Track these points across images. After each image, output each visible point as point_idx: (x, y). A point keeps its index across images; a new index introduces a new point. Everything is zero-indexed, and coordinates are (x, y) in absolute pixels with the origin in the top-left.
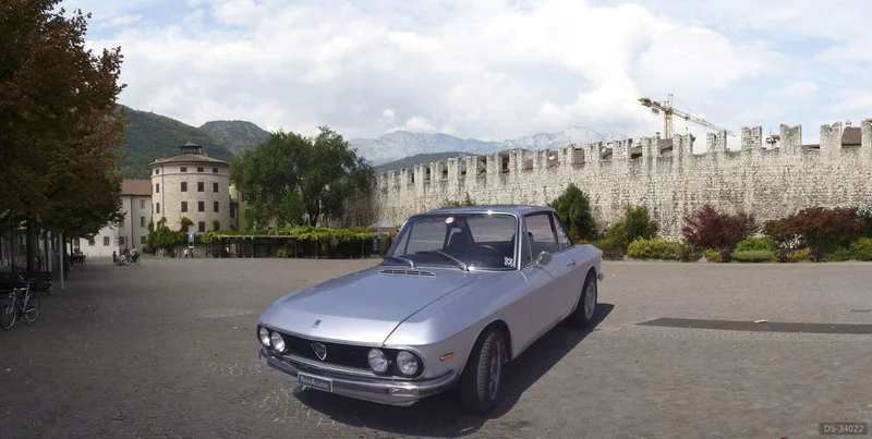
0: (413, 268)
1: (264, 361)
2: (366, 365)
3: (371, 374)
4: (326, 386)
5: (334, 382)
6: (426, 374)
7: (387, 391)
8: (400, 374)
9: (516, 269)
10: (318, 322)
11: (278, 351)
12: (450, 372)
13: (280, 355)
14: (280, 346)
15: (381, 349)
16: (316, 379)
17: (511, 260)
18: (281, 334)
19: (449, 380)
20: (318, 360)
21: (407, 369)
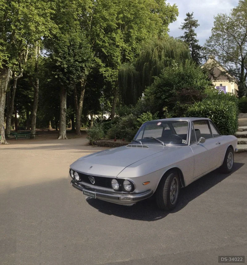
0: (141, 145)
1: (72, 184)
2: (110, 186)
3: (113, 190)
4: (94, 196)
5: (97, 194)
6: (136, 191)
7: (118, 198)
8: (125, 190)
9: (187, 145)
10: (91, 167)
11: (76, 180)
12: (149, 190)
13: (78, 182)
14: (78, 178)
15: (116, 179)
16: (90, 193)
17: (185, 141)
18: (78, 173)
19: (148, 194)
20: (92, 184)
21: (128, 188)
